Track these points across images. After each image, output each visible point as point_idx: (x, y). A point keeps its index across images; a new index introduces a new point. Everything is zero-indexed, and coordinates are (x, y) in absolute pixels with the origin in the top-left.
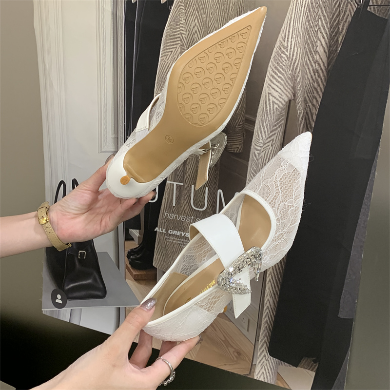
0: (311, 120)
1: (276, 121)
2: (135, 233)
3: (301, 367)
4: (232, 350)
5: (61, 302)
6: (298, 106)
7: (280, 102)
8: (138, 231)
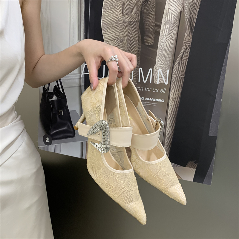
0: (193, 22)
1: (173, 24)
3: (188, 167)
5: (49, 142)
6: (186, 14)
7: (175, 13)
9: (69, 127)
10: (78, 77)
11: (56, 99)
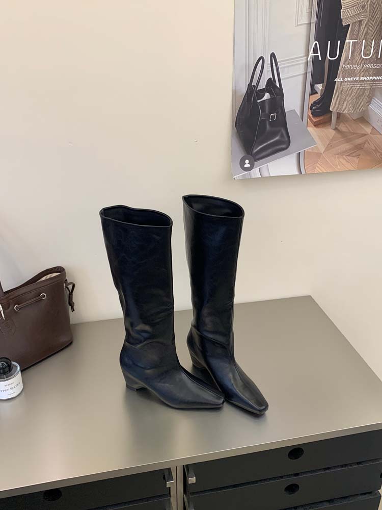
2: (319, 87)
4: (378, 154)
5: (249, 166)
8: (321, 84)
9: (282, 136)
10: (304, 61)
11: (269, 98)
